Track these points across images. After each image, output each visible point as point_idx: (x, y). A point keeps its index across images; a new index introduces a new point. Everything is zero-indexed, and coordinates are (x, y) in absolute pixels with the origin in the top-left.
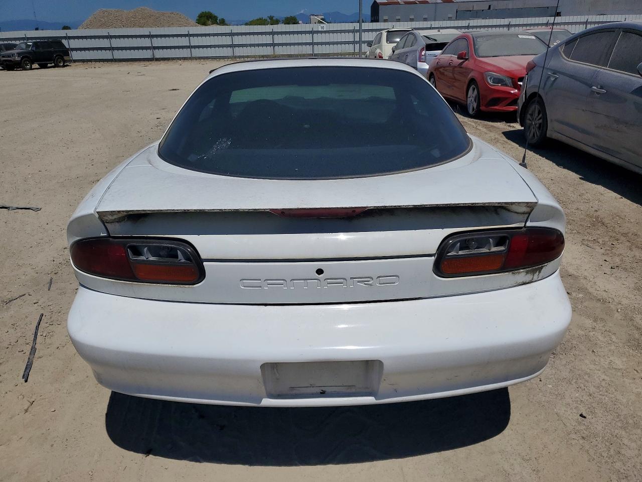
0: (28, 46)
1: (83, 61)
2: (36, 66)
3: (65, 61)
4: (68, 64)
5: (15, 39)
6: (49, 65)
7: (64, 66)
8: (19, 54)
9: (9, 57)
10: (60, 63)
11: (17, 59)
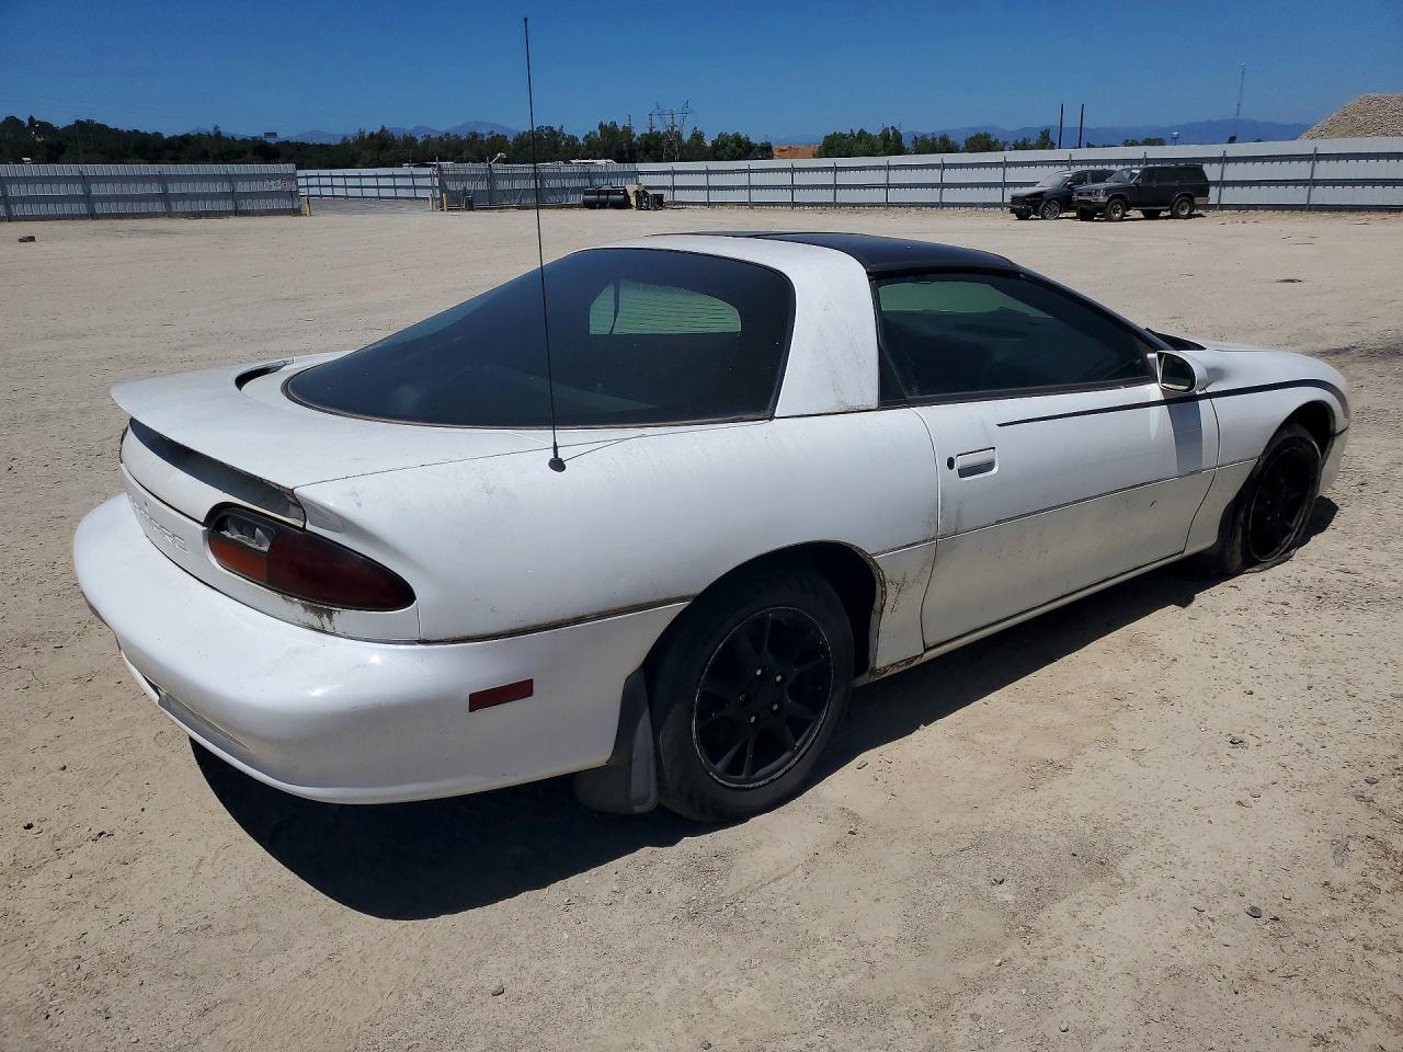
0: (1133, 175)
1: (1239, 207)
2: (1135, 213)
3: (1194, 207)
4: (1200, 212)
5: (1110, 162)
6: (1163, 214)
7: (1190, 216)
8: (1107, 190)
9: (1089, 194)
10: (1183, 209)
11: (1102, 199)
